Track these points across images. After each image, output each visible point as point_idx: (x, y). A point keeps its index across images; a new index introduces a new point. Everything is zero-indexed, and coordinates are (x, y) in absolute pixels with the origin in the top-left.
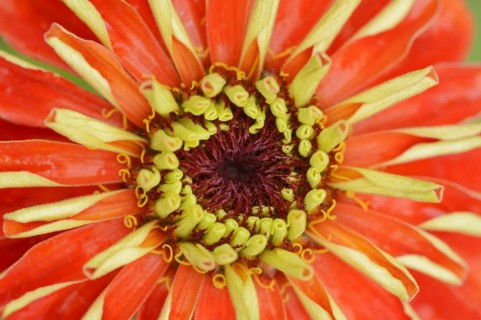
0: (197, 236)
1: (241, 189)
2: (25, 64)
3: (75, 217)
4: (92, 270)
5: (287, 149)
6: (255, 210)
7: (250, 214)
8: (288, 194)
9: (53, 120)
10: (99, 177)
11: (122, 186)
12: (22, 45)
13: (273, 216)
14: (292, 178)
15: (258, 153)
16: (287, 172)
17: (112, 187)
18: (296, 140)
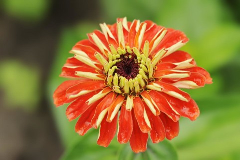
0: (147, 74)
1: (132, 68)
2: (119, 127)
3: (151, 101)
4: (162, 89)
5: (120, 60)
6: (136, 62)
7: (138, 63)
8: (130, 57)
9: (129, 110)
10: (140, 102)
11: (140, 96)
12: (115, 132)
13: (136, 58)
14: (126, 57)
15: (122, 67)
16: (125, 59)
17: (141, 98)
18: (117, 59)
